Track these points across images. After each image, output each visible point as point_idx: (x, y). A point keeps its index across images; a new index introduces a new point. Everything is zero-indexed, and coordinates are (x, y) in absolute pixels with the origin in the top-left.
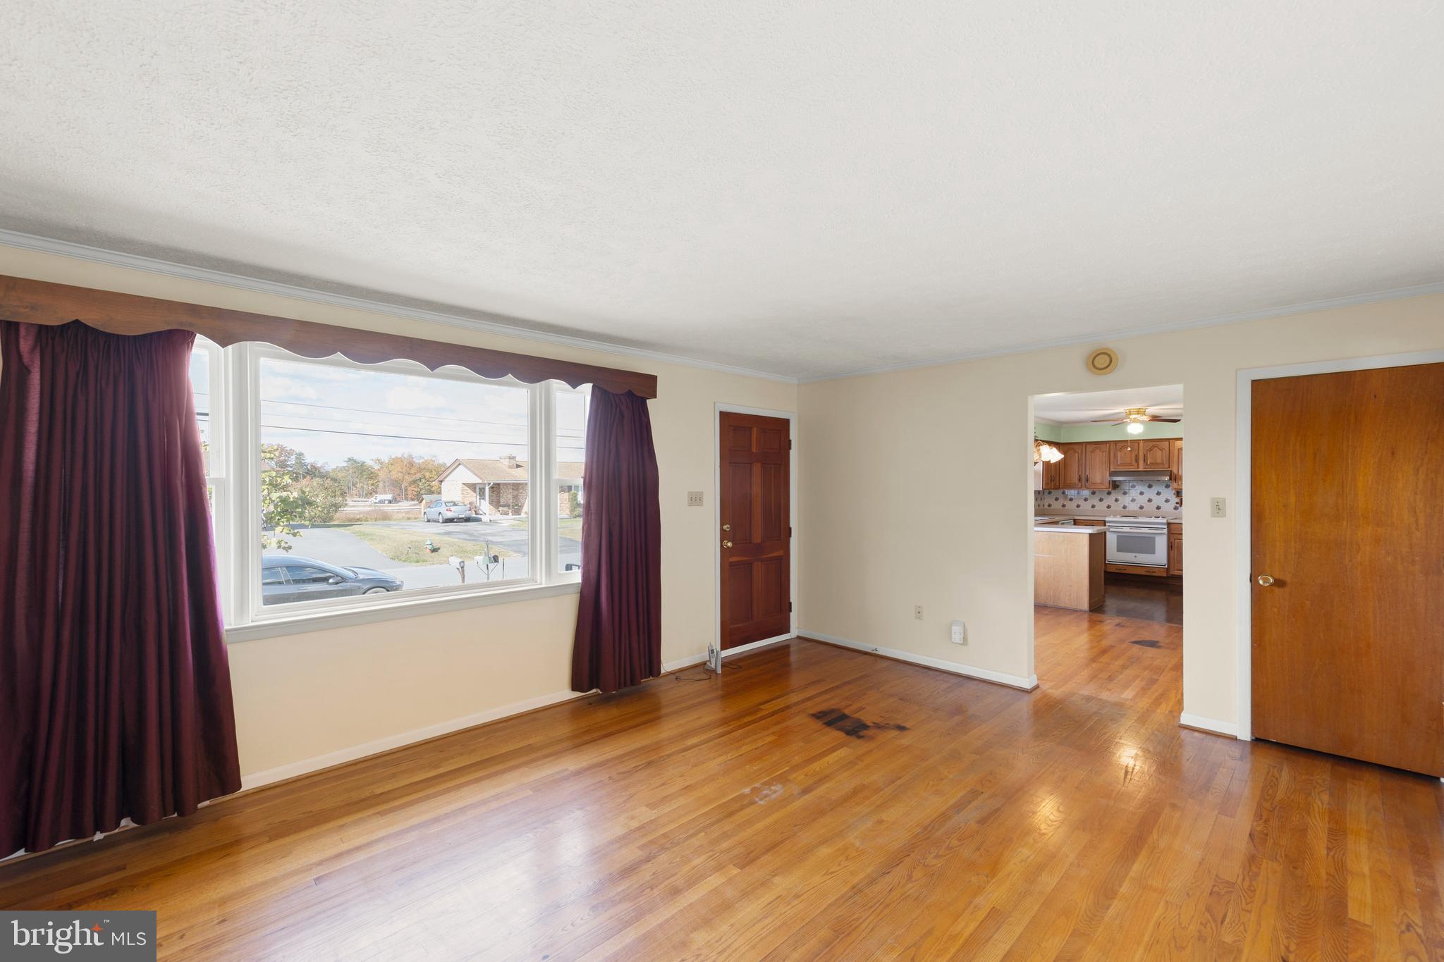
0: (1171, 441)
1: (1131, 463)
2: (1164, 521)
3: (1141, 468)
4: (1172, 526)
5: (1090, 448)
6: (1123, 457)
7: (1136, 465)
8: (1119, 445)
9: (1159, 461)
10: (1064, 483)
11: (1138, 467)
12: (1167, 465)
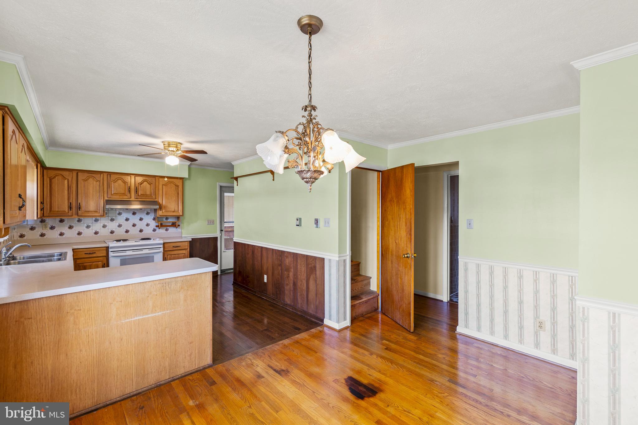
2: (162, 242)
6: (117, 187)
8: (114, 177)
10: (50, 210)
12: (154, 197)
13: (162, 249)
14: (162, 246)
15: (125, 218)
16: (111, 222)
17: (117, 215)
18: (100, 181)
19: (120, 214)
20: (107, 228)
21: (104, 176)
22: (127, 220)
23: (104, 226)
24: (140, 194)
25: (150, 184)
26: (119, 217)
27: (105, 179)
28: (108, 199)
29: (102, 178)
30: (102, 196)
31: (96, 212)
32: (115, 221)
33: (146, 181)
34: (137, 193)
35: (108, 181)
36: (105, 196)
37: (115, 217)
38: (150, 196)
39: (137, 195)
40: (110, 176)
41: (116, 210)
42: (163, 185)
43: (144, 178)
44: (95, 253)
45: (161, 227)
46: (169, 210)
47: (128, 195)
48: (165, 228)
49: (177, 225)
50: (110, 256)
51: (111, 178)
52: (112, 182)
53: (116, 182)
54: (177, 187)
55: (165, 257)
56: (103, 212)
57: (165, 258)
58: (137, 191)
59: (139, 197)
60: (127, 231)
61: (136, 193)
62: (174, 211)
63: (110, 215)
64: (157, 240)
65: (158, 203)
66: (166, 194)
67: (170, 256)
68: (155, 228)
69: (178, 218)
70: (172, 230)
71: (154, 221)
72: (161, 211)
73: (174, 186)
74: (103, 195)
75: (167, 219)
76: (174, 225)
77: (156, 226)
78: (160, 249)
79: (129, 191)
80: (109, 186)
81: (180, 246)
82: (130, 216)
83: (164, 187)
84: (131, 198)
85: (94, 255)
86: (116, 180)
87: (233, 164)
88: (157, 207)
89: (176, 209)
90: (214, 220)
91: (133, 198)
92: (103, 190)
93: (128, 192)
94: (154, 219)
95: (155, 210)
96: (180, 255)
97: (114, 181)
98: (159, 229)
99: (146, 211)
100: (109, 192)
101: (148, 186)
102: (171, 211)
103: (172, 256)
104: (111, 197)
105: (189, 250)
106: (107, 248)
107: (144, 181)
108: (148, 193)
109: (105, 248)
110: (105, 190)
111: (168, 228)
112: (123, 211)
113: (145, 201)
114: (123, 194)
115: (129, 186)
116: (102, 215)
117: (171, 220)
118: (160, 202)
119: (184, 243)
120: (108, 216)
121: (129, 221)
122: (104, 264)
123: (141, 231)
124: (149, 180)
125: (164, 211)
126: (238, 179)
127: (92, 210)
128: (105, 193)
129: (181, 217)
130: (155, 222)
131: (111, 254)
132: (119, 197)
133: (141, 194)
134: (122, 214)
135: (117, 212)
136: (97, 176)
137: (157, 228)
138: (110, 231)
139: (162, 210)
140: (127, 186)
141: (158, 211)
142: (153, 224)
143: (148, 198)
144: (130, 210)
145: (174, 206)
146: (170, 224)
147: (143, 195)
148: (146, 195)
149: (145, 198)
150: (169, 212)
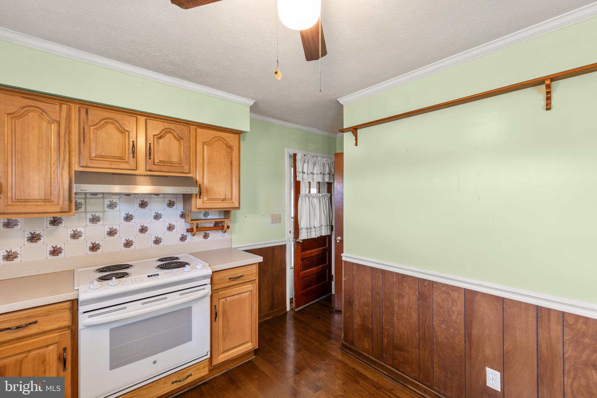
4: (216, 277)
6: (104, 140)
13: (208, 290)
14: (208, 281)
15: (123, 215)
16: (91, 224)
17: (106, 209)
18: (59, 123)
19: (112, 206)
20: (82, 238)
21: (69, 109)
22: (128, 218)
23: (75, 236)
24: (156, 161)
25: (179, 139)
26: (110, 213)
27: (73, 119)
28: (81, 169)
29: (64, 114)
30: (64, 160)
31: (47, 200)
32: (100, 223)
33: (170, 132)
34: (152, 157)
35: (82, 123)
36: (73, 162)
37: (101, 214)
38: (178, 165)
39: (151, 162)
40: (87, 113)
41: (103, 198)
42: (204, 143)
43: (167, 125)
45: (197, 233)
46: (215, 197)
47: (131, 162)
48: (203, 233)
49: (226, 227)
50: (80, 327)
51: (90, 118)
52: (92, 128)
53: (101, 128)
54: (229, 150)
55: (214, 304)
56: (67, 203)
57: (214, 307)
58: (150, 154)
59: (154, 168)
60: (128, 244)
61: (150, 159)
62: (224, 200)
63: (89, 208)
64: (198, 267)
65: (195, 180)
66: (209, 164)
67: (224, 300)
68: (185, 233)
69: (227, 213)
70: (215, 236)
71: (183, 220)
72: (201, 200)
73: (225, 146)
74: (67, 158)
75: (206, 214)
76: (219, 226)
77: (188, 231)
78: (204, 289)
79: (133, 152)
80: (83, 137)
81: (243, 276)
82: (134, 209)
83: (206, 147)
84: (136, 169)
86: (103, 124)
87: (341, 102)
88: (194, 190)
89: (228, 195)
90: (281, 215)
91: (142, 170)
92: (69, 147)
93: (131, 155)
94: (183, 216)
95: (187, 198)
96: (242, 295)
97: (97, 126)
98: (194, 235)
99: (167, 200)
100: (85, 153)
101: (175, 144)
102: (218, 199)
103: (228, 299)
104: (89, 165)
105: (257, 281)
106: (74, 304)
107: (168, 131)
108: (175, 159)
109: (68, 305)
110: (73, 147)
111: (208, 232)
112: (119, 199)
113: (167, 176)
114: (120, 158)
115: (133, 141)
116: (66, 208)
117: (214, 216)
118: (197, 179)
119: (249, 268)
120: (85, 212)
121: (133, 220)
122: (65, 349)
123: (157, 241)
124: (177, 131)
125: (205, 199)
126: (358, 130)
127: (37, 197)
128: (73, 153)
129: (233, 212)
130: (185, 222)
131: (83, 320)
132: (109, 166)
133: (161, 162)
134: (116, 207)
135: (107, 202)
136: (52, 109)
137: (189, 235)
138: (89, 245)
139: (201, 197)
140: (129, 141)
141: (193, 200)
142: (181, 226)
143: (172, 170)
144: (135, 197)
145: (224, 188)
146: (212, 225)
147: (164, 164)
148: (171, 165)
149: (166, 170)
150: (213, 201)
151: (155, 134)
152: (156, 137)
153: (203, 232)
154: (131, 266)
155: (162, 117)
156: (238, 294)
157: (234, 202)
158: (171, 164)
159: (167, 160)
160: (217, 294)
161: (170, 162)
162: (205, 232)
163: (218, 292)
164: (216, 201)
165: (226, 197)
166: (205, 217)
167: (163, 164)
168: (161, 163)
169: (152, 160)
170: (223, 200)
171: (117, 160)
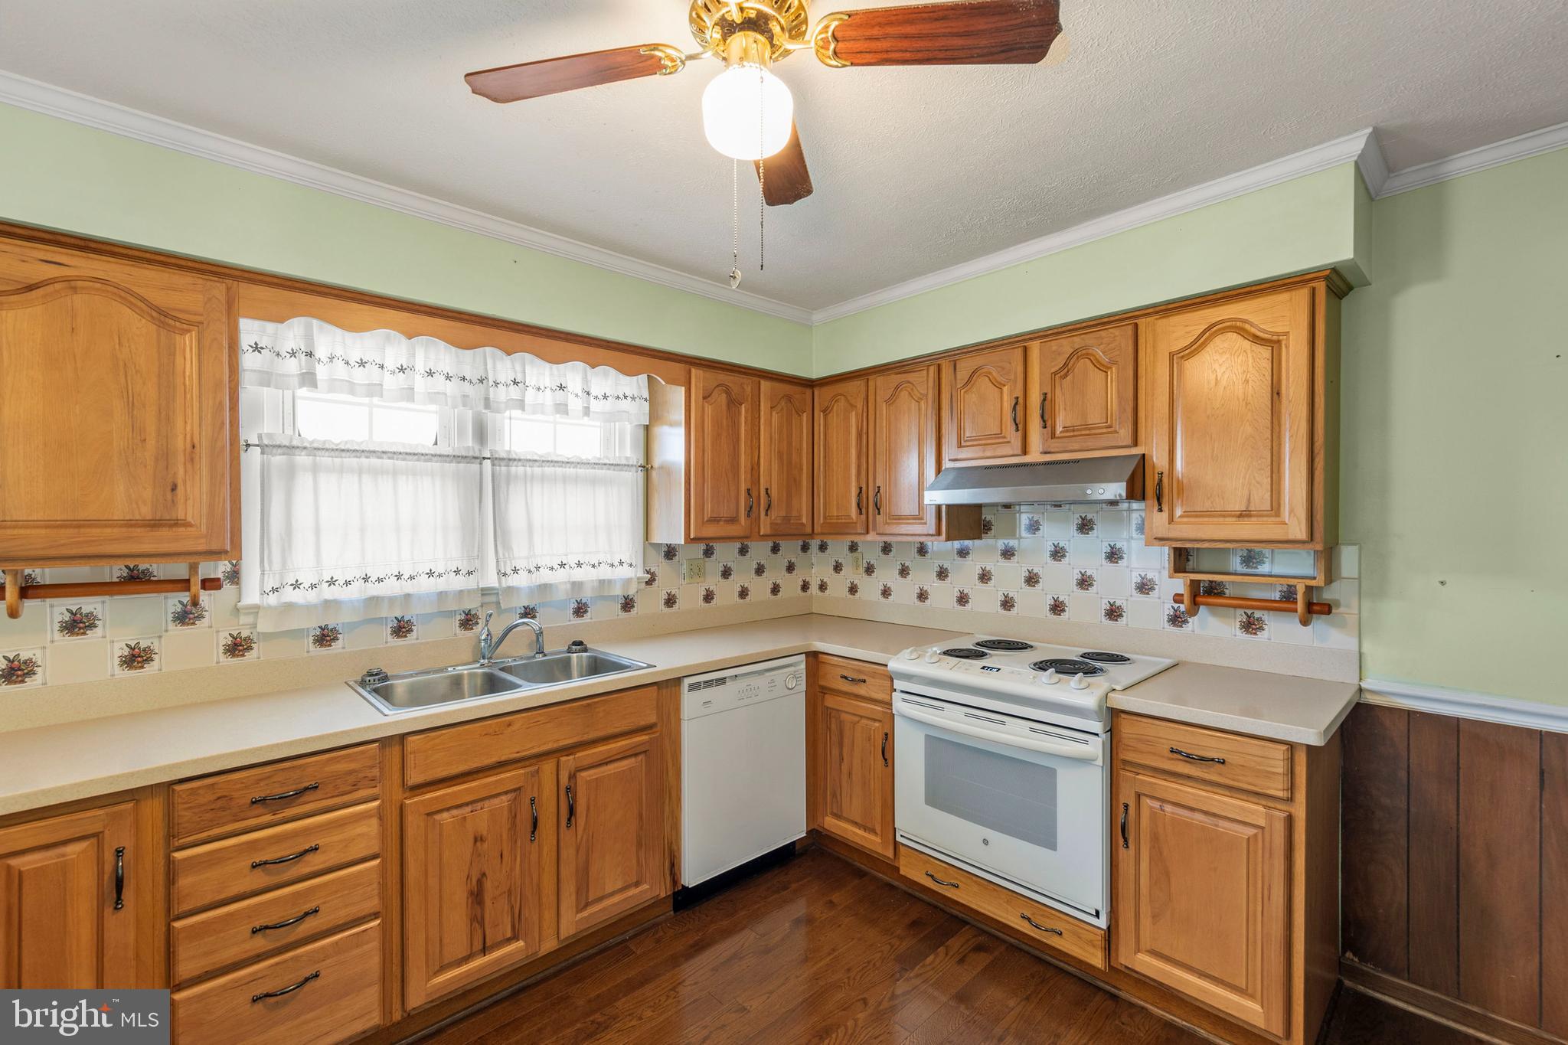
0: (1142, 322)
1: (1000, 435)
3: (1035, 456)
4: (1127, 728)
5: (882, 386)
7: (1015, 439)
8: (965, 367)
9: (1095, 418)
11: (1025, 452)
12: (1125, 434)
13: (1095, 748)
15: (1051, 546)
16: (1004, 560)
22: (1058, 553)
24: (1059, 429)
26: (1030, 540)
32: (1015, 560)
33: (1087, 353)
37: (1017, 542)
38: (1104, 430)
39: (1048, 434)
43: (1079, 341)
44: (864, 681)
48: (1240, 615)
55: (1121, 801)
59: (1054, 445)
61: (1045, 427)
62: (1244, 514)
67: (1157, 804)
68: (1181, 607)
72: (1165, 515)
75: (1250, 559)
78: (1085, 742)
81: (1223, 762)
82: (1067, 535)
85: (861, 690)
89: (1261, 499)
91: (1035, 452)
101: (1096, 377)
102: (1224, 514)
103: (1168, 808)
107: (1080, 354)
111: (1258, 614)
121: (1067, 560)
123: (1113, 613)
124: (1101, 347)
125: (1178, 512)
133: (1067, 429)
134: (1039, 527)
138: (1001, 597)
139: (1165, 507)
142: (1171, 586)
143: (1089, 444)
144: (1069, 509)
145: (1245, 478)
146: (1277, 596)
147: (1075, 433)
148: (1088, 432)
149: (1076, 446)
150: (1206, 519)
151: (1053, 370)
152: (1059, 375)
153: (1240, 612)
154: (1032, 647)
155: (1070, 328)
156: (1206, 813)
157: (1286, 524)
158: (1090, 429)
159: (1079, 424)
160: (1132, 775)
161: (1086, 427)
162: (1249, 612)
163: (1138, 774)
164: (1215, 519)
165: (1252, 504)
166: (1248, 566)
167: (1072, 434)
168: (1067, 431)
169: (1049, 429)
170: (1240, 516)
171: (993, 441)
